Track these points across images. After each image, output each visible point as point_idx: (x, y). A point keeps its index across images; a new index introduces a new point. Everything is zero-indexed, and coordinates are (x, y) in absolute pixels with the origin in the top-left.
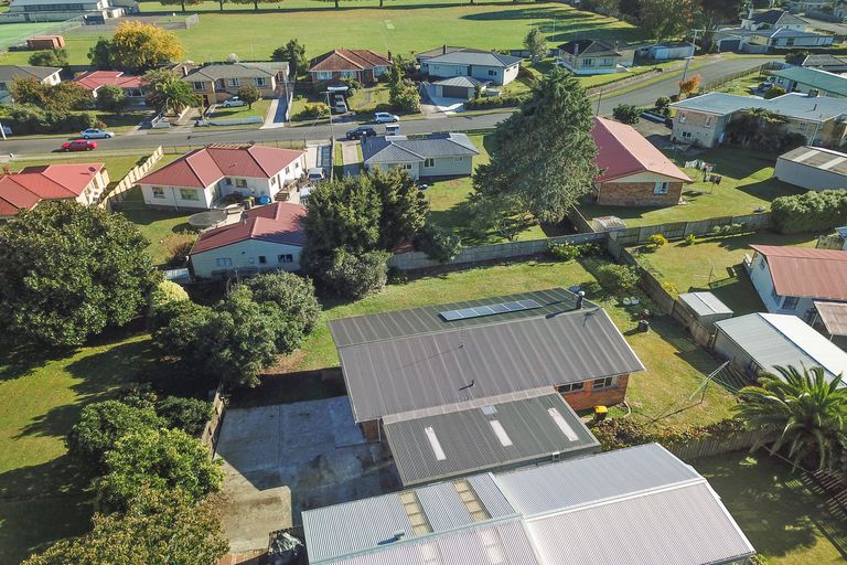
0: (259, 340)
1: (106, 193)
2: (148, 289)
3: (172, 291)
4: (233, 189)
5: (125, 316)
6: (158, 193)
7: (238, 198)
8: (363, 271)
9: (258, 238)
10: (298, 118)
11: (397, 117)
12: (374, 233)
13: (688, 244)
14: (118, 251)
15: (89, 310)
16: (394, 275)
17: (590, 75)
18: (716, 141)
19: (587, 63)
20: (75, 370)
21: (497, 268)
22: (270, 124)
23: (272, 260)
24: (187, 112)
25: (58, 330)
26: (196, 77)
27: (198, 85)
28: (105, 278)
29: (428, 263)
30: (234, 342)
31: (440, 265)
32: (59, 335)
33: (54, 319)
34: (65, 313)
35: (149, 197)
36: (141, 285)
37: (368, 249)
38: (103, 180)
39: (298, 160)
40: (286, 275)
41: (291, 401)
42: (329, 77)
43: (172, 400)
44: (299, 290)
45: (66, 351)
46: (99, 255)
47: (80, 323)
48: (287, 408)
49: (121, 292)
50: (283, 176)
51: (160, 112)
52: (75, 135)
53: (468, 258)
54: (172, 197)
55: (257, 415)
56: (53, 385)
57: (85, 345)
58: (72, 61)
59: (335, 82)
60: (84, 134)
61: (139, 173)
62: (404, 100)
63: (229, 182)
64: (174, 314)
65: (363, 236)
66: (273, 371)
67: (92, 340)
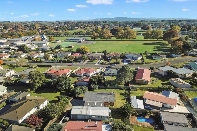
0: (78, 92)
1: (71, 73)
2: (70, 86)
3: (72, 86)
4: (86, 74)
5: (67, 88)
6: (76, 74)
7: (86, 75)
8: (94, 87)
9: (84, 81)
10: (101, 63)
11: (116, 65)
12: (96, 83)
13: (143, 90)
14: (67, 81)
15: (63, 87)
16: (99, 88)
17: (155, 59)
18: (165, 75)
19: (155, 57)
20: (60, 93)
21: (113, 89)
22: (97, 64)
23: (85, 84)
24: (86, 61)
25: (60, 88)
26: (89, 56)
27: (89, 57)
28: (66, 84)
29: (104, 87)
30: (75, 92)
31: (105, 88)
32: (60, 89)
33: (60, 87)
34: (61, 87)
35: (75, 74)
36: (69, 85)
37: (96, 84)
38: (71, 71)
39: (96, 71)
40: (84, 86)
41: (79, 99)
42: (109, 57)
43: (68, 97)
44: (85, 88)
45: (60, 91)
46: (66, 81)
47: (62, 88)
48: (79, 100)
49: (67, 86)
50: (93, 73)
51: (82, 61)
52: (70, 64)
53: (110, 87)
54: (78, 75)
55: (76, 100)
56: (58, 94)
57: (62, 91)
58: (73, 51)
59: (109, 58)
60: (71, 63)
61: (76, 70)
62: (118, 62)
63: (85, 73)
64: (71, 89)
65: (95, 83)
66: (78, 96)
67: (63, 90)
